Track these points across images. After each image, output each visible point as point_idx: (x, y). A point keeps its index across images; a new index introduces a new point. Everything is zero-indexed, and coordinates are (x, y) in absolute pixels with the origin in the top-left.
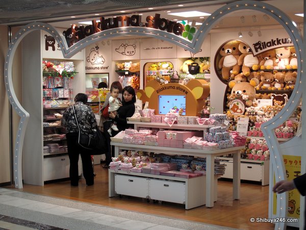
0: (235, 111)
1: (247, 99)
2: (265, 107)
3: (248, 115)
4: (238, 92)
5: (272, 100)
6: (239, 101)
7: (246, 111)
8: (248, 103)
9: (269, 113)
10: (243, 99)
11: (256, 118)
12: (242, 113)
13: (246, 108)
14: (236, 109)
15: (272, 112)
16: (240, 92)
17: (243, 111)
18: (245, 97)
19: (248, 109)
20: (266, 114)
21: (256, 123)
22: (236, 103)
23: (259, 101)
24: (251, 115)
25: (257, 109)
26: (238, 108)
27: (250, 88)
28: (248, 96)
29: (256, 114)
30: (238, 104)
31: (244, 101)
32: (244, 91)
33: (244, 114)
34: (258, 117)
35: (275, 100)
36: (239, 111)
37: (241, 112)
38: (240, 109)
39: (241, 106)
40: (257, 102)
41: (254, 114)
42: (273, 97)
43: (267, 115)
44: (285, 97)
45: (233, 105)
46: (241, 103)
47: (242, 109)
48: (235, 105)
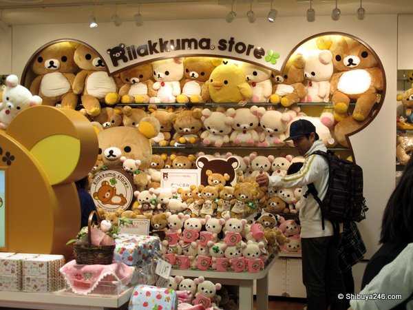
1: (135, 168)
2: (188, 189)
3: (142, 210)
4: (111, 152)
5: (199, 171)
6: (118, 174)
7: (134, 199)
8: (139, 179)
9: (200, 206)
10: (127, 168)
11: (165, 218)
12: (126, 206)
13: (137, 192)
14: (108, 195)
15: (208, 201)
16: (118, 152)
17: (129, 199)
18: (129, 163)
19: (143, 195)
20: (191, 206)
22: (108, 179)
23: (165, 175)
24: (149, 209)
25: (165, 191)
28: (139, 162)
29: (165, 207)
30: (114, 182)
32: (127, 149)
33: (130, 208)
34: (173, 218)
35: (209, 172)
36: (116, 199)
37: (124, 202)
38: (121, 195)
39: (123, 188)
41: (159, 206)
42: (201, 165)
43: (195, 212)
44: (234, 165)
45: (99, 185)
46: (123, 180)
47: (124, 196)
48: (107, 184)
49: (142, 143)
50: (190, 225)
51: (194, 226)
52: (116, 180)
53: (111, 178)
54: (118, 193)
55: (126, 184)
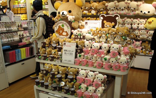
0: (61, 34)
1: (73, 20)
2: (95, 29)
3: (75, 38)
4: (63, 13)
5: (101, 21)
6: (64, 22)
7: (72, 33)
8: (74, 25)
9: (100, 37)
10: (69, 20)
11: (84, 43)
12: (68, 36)
13: (73, 31)
14: (61, 31)
15: (103, 35)
16: (66, 13)
17: (69, 33)
18: (70, 18)
19: (75, 32)
20: (96, 37)
21: (84, 49)
22: (61, 25)
23: (86, 23)
24: (78, 38)
25: (84, 31)
26: (63, 30)
27: (77, 8)
28: (74, 17)
29: (84, 37)
30: (63, 26)
31: (70, 23)
32: (70, 12)
33: (70, 37)
34: (87, 43)
35: (105, 22)
36: (64, 34)
37: (67, 35)
38: (66, 32)
39: (67, 29)
40: (83, 23)
41: (82, 37)
42: (102, 18)
43: (97, 40)
44: (117, 18)
45: (58, 27)
46: (66, 25)
47: (68, 32)
48: (60, 27)
49: (76, 9)
50: (94, 46)
51: (96, 47)
52: (64, 25)
53: (62, 24)
54: (65, 31)
55: (68, 27)
